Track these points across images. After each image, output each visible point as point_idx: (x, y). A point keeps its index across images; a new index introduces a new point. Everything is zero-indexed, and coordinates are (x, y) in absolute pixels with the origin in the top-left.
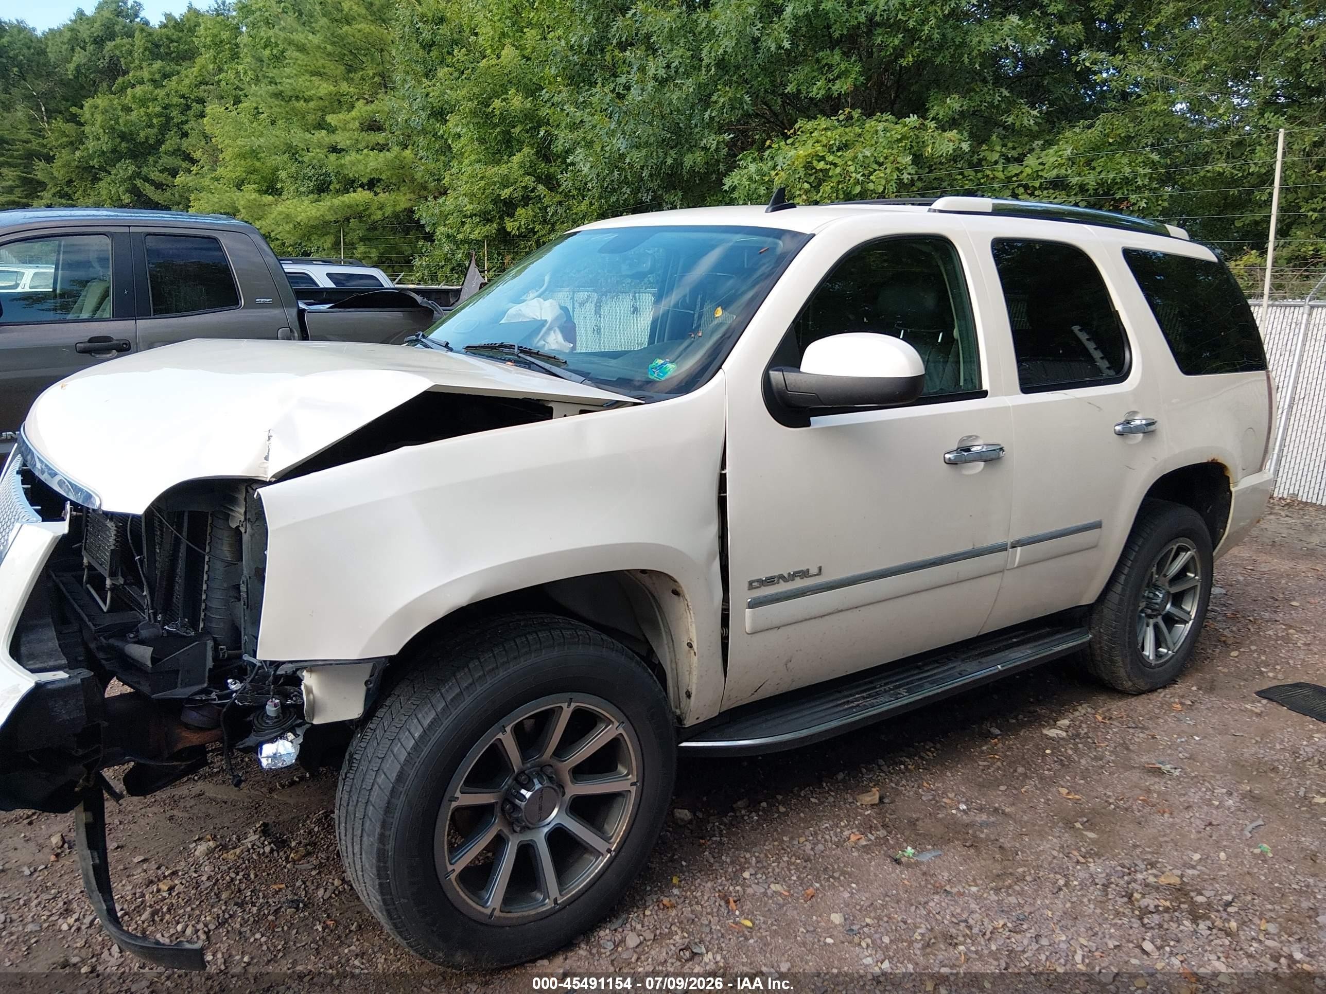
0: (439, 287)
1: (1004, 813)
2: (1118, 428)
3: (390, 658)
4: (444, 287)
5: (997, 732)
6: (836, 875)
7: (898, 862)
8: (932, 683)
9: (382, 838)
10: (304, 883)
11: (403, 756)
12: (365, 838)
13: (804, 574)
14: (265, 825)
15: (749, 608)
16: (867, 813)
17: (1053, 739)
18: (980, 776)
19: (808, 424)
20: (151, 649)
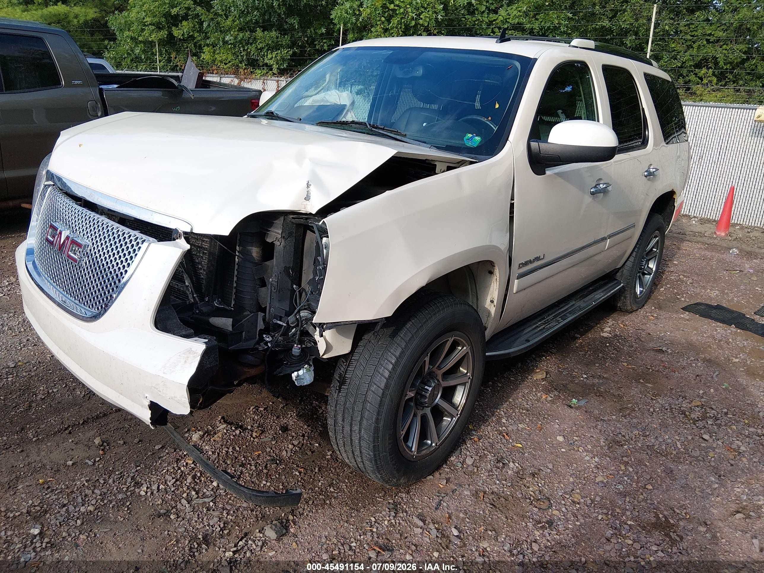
0: (122, 72)
1: (604, 377)
2: (646, 173)
3: (386, 318)
4: (126, 72)
5: (578, 336)
6: (546, 416)
7: (570, 406)
8: (570, 313)
9: (377, 421)
10: (271, 448)
11: (387, 374)
12: (365, 422)
13: (538, 259)
14: (223, 418)
15: (517, 279)
16: (543, 383)
17: (605, 338)
18: (583, 360)
19: (544, 174)
20: (231, 320)
